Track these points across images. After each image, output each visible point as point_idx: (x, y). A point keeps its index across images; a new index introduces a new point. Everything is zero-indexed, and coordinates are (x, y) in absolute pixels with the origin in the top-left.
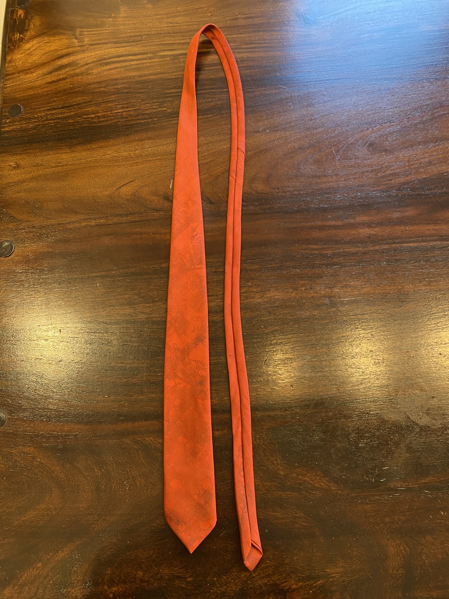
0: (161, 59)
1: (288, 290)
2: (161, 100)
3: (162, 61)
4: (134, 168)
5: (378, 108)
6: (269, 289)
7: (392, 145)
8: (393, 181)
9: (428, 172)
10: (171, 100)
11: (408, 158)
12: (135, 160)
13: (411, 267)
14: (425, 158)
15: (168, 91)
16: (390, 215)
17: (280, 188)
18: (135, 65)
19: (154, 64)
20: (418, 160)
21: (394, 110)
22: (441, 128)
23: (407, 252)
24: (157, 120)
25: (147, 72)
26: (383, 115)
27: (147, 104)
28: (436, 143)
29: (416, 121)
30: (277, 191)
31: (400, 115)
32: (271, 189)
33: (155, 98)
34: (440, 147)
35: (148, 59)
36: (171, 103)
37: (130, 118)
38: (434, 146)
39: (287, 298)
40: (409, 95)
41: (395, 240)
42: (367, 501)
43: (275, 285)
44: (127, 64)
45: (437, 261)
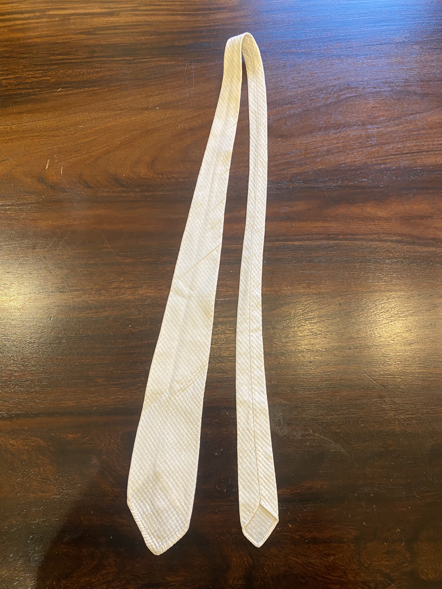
0: (49, 19)
1: (162, 288)
2: (46, 68)
3: (50, 22)
4: (9, 144)
5: (280, 86)
6: (141, 285)
7: (290, 130)
8: (285, 172)
9: (324, 163)
10: (56, 68)
11: (306, 145)
12: (11, 136)
13: (291, 268)
14: (324, 146)
15: (54, 57)
16: (278, 210)
17: (164, 173)
18: (20, 25)
19: (41, 24)
20: (316, 148)
21: (297, 89)
22: (345, 113)
23: (290, 250)
24: (39, 90)
25: (33, 34)
26: (284, 95)
27: (30, 71)
28: (338, 129)
29: (319, 104)
30: (161, 177)
31: (304, 96)
32: (154, 174)
33: (38, 65)
34: (341, 134)
35: (35, 19)
36: (55, 72)
37: (9, 87)
38: (335, 133)
39: (159, 296)
40: (316, 73)
41: (278, 237)
42: (216, 510)
43: (149, 281)
44: (11, 24)
45: (319, 262)
